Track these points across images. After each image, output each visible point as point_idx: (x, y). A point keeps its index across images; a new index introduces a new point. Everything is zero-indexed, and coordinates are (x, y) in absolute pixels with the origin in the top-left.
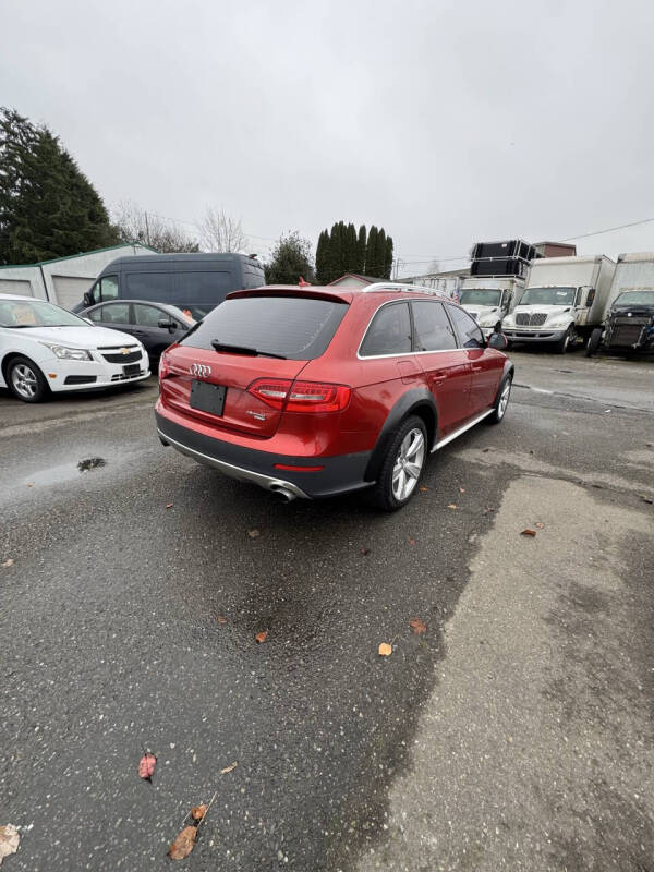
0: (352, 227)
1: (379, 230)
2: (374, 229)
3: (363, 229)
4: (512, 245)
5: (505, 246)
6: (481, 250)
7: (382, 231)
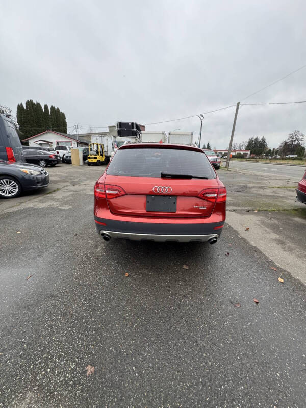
0: (39, 104)
1: (56, 108)
2: (53, 108)
3: (46, 106)
4: (133, 124)
5: (130, 124)
6: (120, 125)
7: (58, 109)
